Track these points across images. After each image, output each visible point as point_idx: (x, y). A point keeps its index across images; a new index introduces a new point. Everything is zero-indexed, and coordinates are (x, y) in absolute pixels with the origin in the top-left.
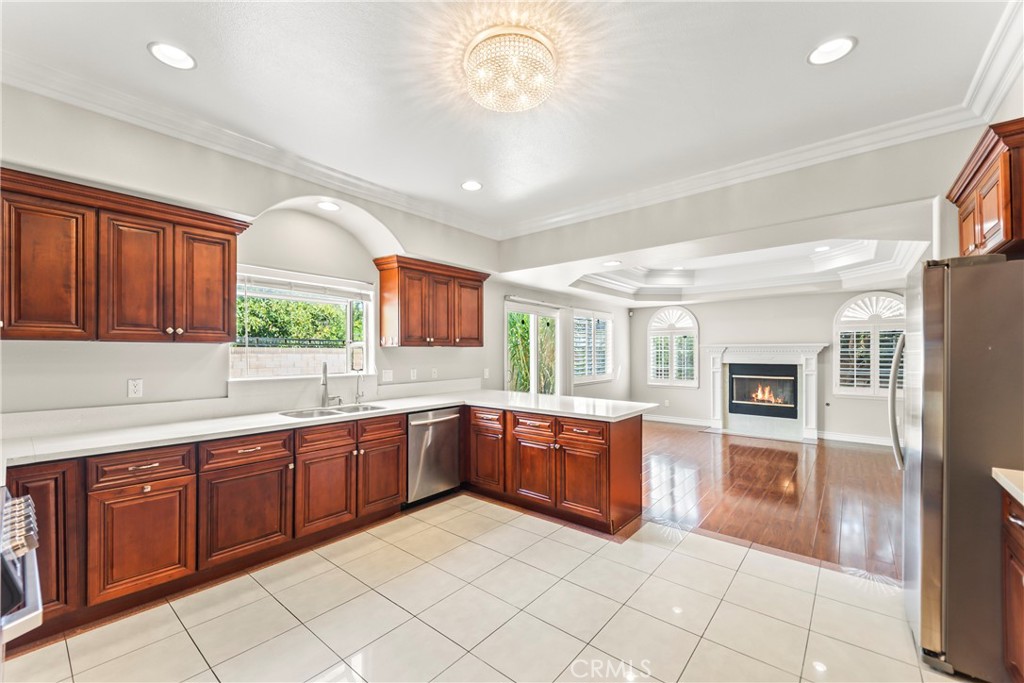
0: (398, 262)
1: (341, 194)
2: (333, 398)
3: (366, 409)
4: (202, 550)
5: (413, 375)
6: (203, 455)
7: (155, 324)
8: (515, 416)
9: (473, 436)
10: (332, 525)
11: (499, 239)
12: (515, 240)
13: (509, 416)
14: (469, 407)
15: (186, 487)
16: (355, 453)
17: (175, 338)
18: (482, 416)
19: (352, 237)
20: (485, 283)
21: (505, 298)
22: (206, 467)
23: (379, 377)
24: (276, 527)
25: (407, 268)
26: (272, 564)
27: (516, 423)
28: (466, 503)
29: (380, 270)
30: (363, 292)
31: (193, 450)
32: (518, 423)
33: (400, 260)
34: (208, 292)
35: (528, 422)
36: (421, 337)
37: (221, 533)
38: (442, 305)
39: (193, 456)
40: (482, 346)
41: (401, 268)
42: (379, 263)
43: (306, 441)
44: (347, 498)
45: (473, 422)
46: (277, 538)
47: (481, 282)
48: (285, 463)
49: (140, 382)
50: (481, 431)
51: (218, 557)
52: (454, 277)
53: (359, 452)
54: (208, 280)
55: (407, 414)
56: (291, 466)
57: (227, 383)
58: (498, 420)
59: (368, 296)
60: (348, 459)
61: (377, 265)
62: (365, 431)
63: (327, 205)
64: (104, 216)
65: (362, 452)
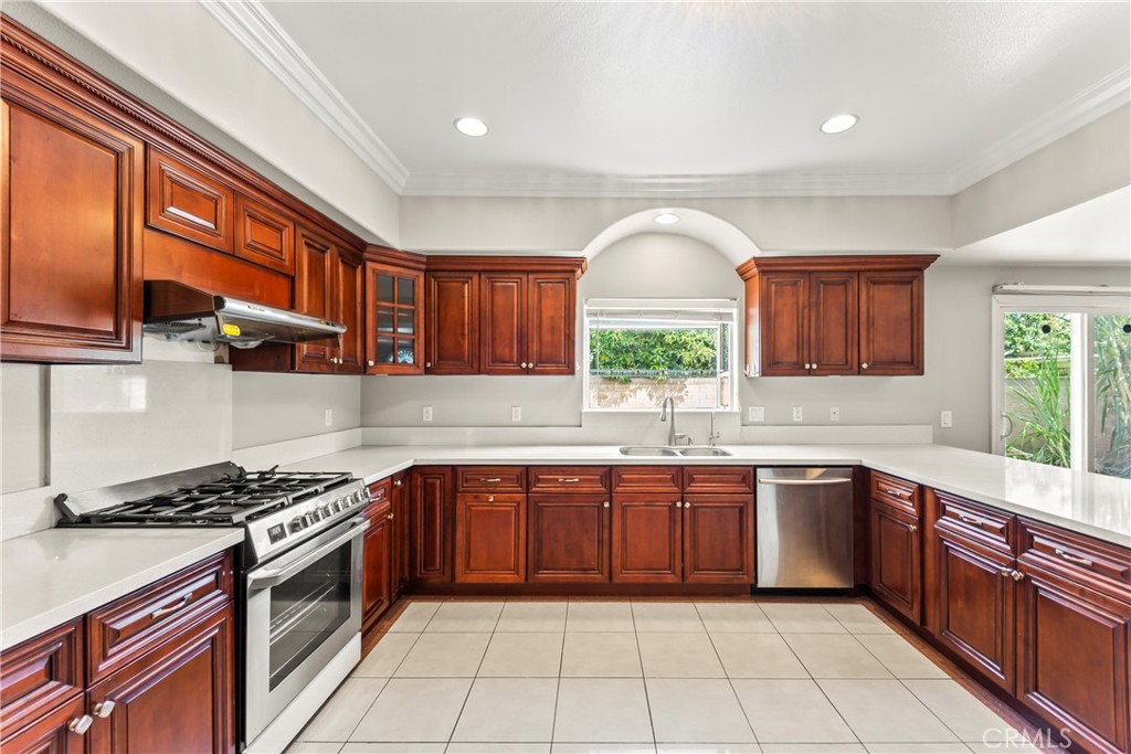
0: (758, 265)
1: (671, 201)
2: (682, 437)
3: (716, 453)
4: (531, 566)
5: (797, 415)
6: (532, 478)
7: (515, 360)
8: (938, 499)
9: (874, 517)
10: (652, 581)
11: (952, 192)
12: (982, 186)
13: (929, 497)
14: (870, 469)
15: (519, 503)
16: (679, 504)
17: (527, 372)
18: (887, 487)
19: (709, 247)
20: (926, 271)
21: (994, 290)
22: (534, 489)
23: (743, 415)
24: (594, 564)
25: (771, 271)
26: (589, 600)
27: (941, 511)
28: (860, 619)
29: (745, 281)
30: (723, 310)
31: (524, 473)
32: (945, 512)
33: (758, 261)
34: (553, 329)
35: (962, 514)
36: (798, 363)
37: (546, 553)
38: (835, 316)
39: (524, 476)
40: (922, 374)
41: (763, 272)
42: (742, 272)
43: (624, 481)
44: (672, 556)
45: (874, 495)
46: (595, 577)
47: (921, 270)
48: (601, 500)
49: (519, 409)
50: (888, 513)
51: (544, 575)
52: (858, 272)
53: (683, 504)
54: (552, 318)
55: (756, 467)
56: (607, 505)
57: (581, 413)
58: (910, 499)
59: (731, 314)
60: (672, 508)
61: (741, 275)
62: (692, 480)
63: (666, 217)
64: (483, 276)
65: (688, 505)
